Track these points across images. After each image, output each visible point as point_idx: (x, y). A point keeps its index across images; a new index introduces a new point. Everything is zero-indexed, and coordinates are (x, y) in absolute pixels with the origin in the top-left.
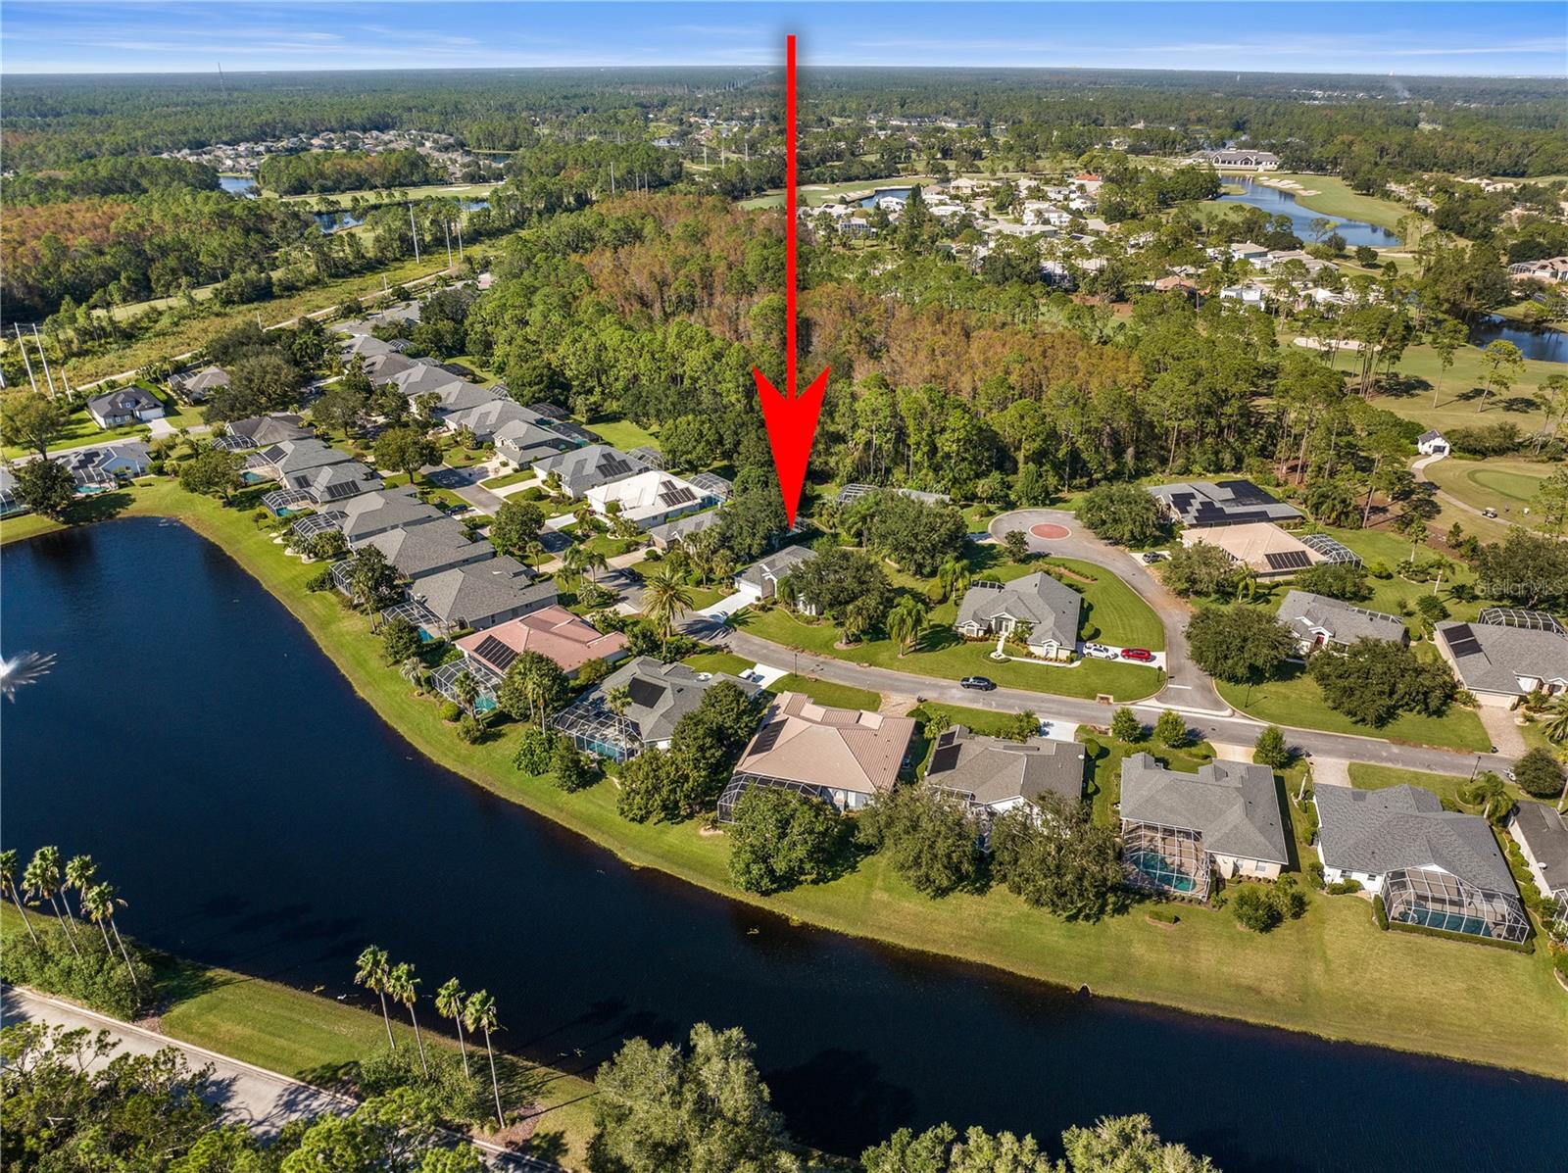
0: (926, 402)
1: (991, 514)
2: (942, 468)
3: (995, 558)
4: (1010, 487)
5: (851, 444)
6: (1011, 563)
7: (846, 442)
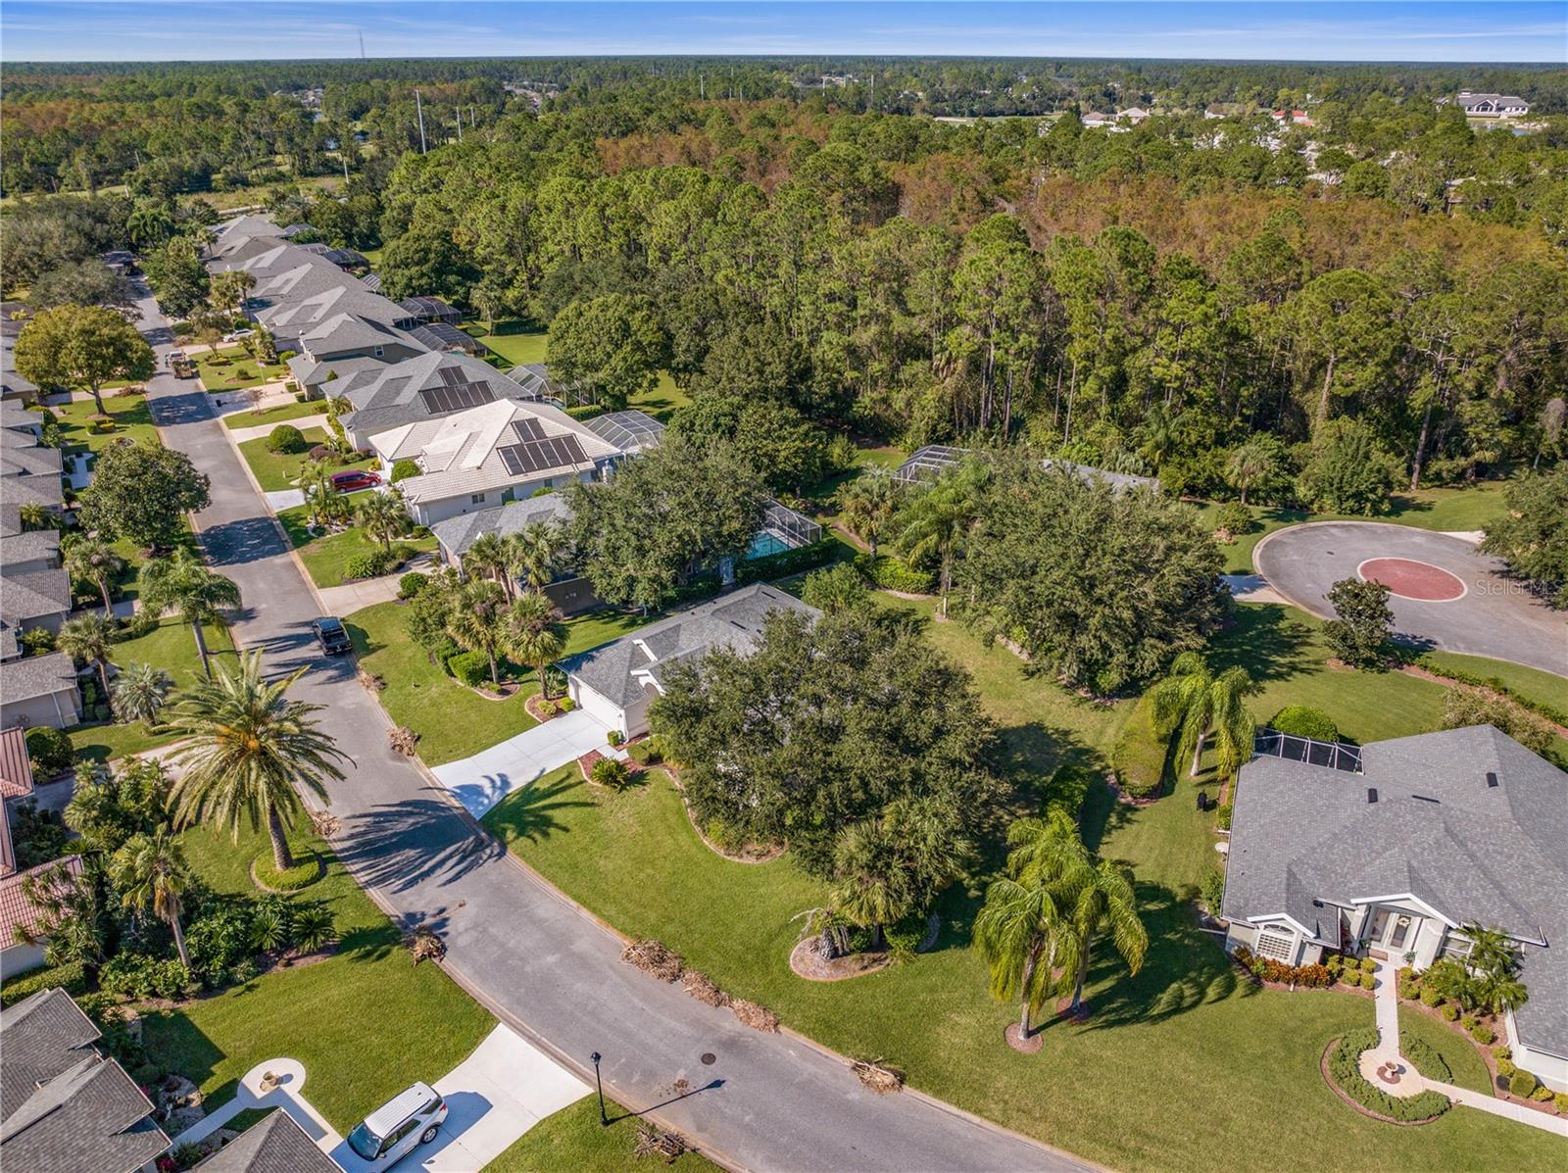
0: (1114, 264)
1: (1255, 527)
2: (1139, 420)
3: (1286, 646)
4: (1295, 469)
5: (939, 360)
6: (1334, 665)
7: (929, 357)
